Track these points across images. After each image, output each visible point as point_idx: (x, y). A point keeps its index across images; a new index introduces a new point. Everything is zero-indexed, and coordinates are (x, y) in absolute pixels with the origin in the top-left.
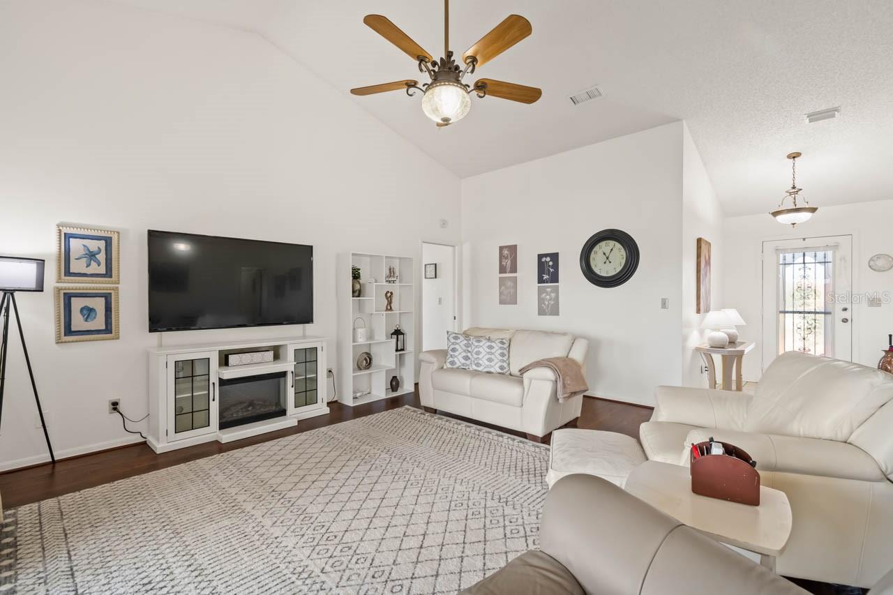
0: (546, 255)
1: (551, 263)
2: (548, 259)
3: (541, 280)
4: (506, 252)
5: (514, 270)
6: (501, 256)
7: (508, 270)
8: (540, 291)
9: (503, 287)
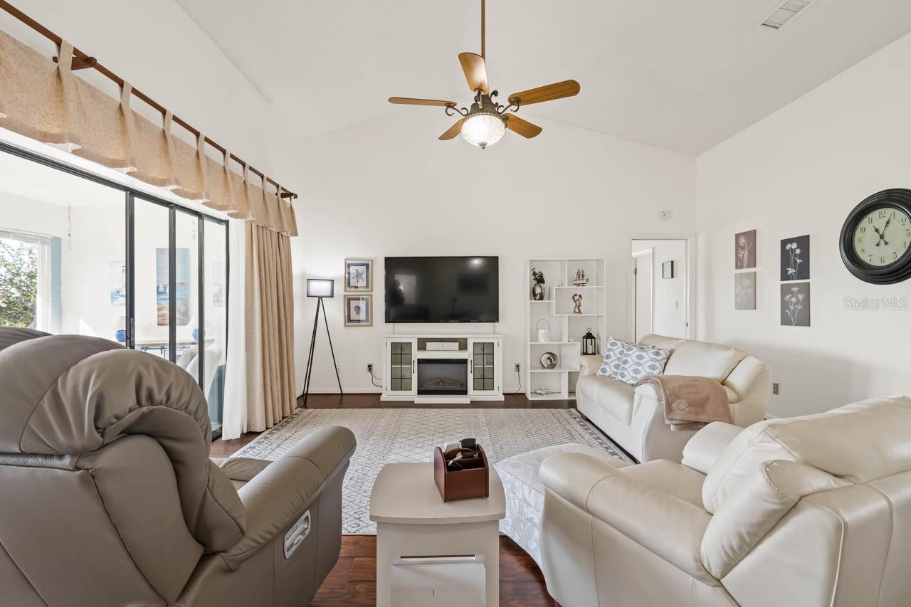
0: (791, 241)
1: (798, 251)
2: (794, 245)
3: (784, 276)
4: (742, 241)
5: (753, 263)
6: (738, 247)
7: (745, 263)
8: (785, 290)
9: (739, 287)
